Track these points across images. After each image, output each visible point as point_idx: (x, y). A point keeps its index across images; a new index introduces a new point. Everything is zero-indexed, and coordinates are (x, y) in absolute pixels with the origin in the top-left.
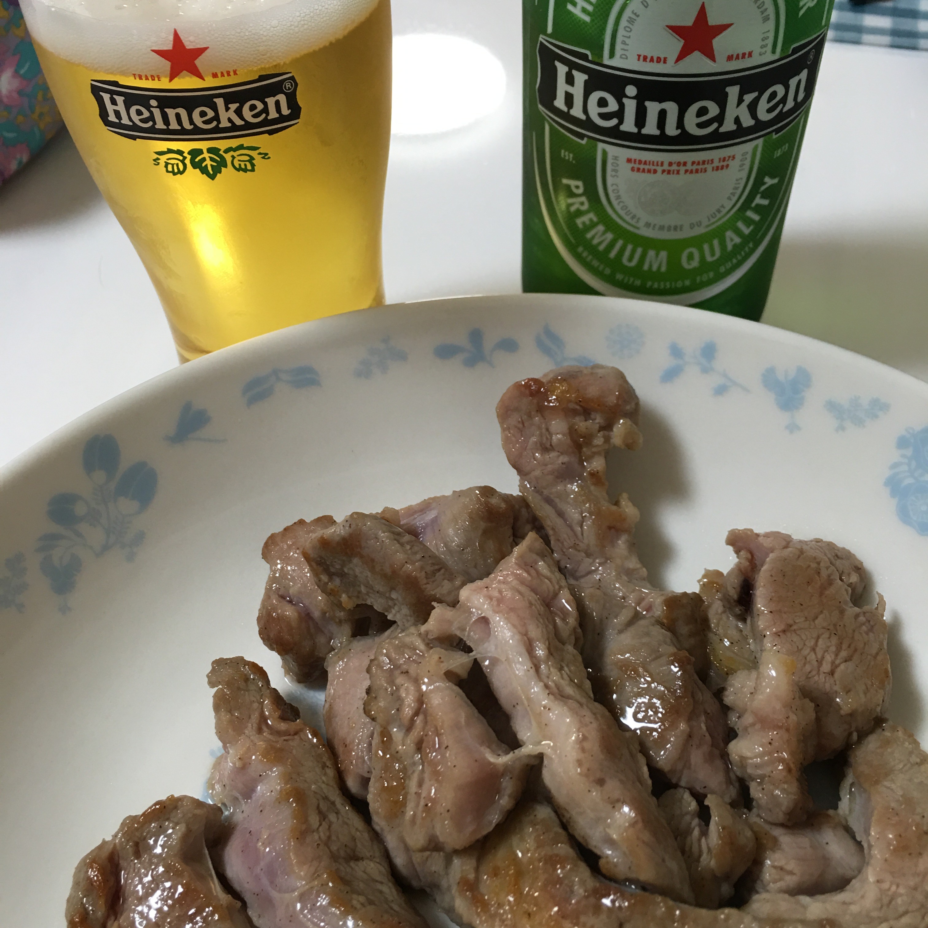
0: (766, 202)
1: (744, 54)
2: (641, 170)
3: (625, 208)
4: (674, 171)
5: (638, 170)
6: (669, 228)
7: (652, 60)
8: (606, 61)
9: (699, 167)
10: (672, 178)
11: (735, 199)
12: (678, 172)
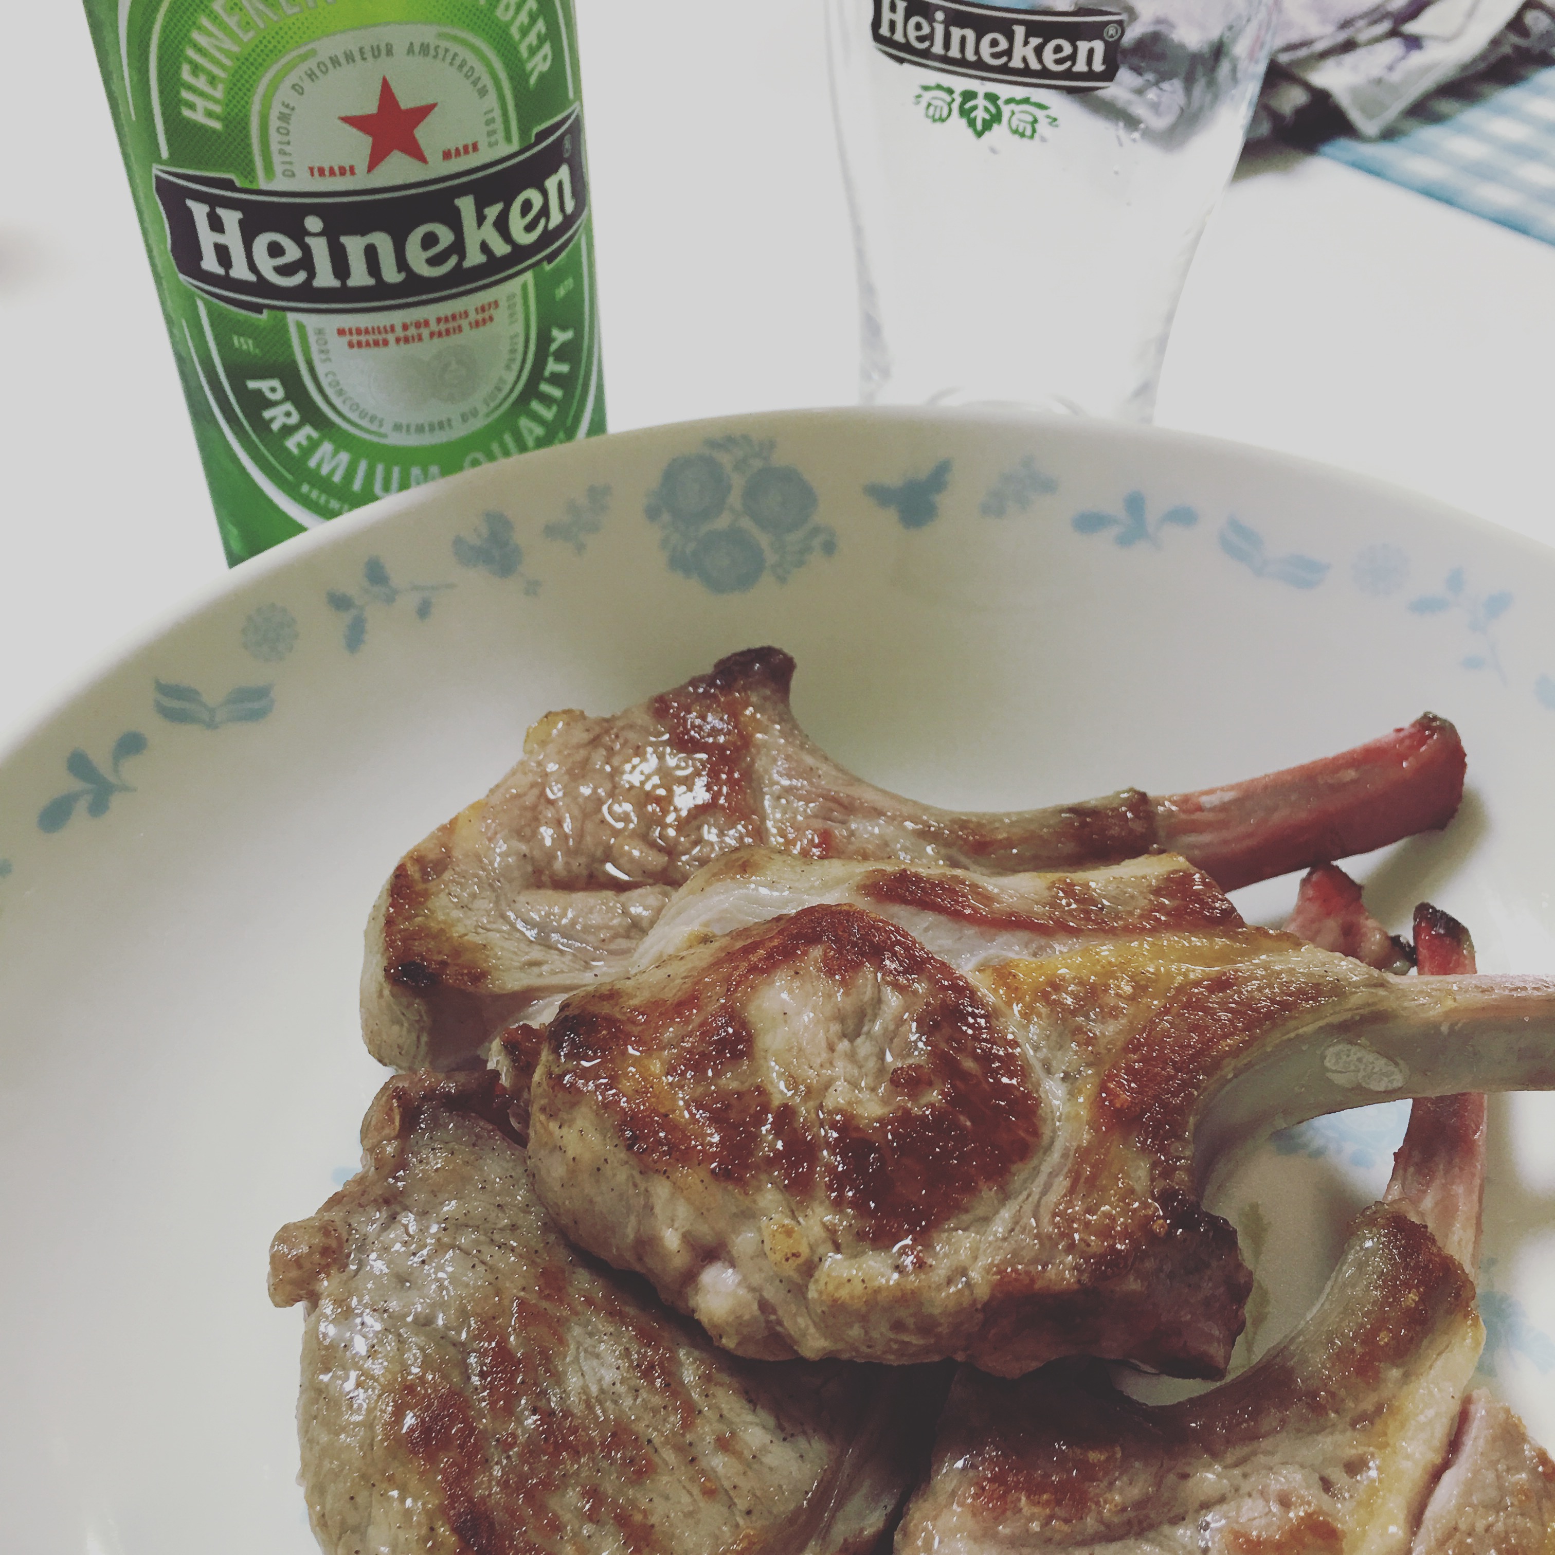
0: (564, 368)
1: (466, 148)
2: (364, 344)
3: (355, 407)
4: (413, 338)
5: (359, 344)
6: (432, 428)
7: (332, 172)
8: (263, 185)
9: (451, 325)
10: (413, 348)
11: (516, 367)
12: (420, 338)
